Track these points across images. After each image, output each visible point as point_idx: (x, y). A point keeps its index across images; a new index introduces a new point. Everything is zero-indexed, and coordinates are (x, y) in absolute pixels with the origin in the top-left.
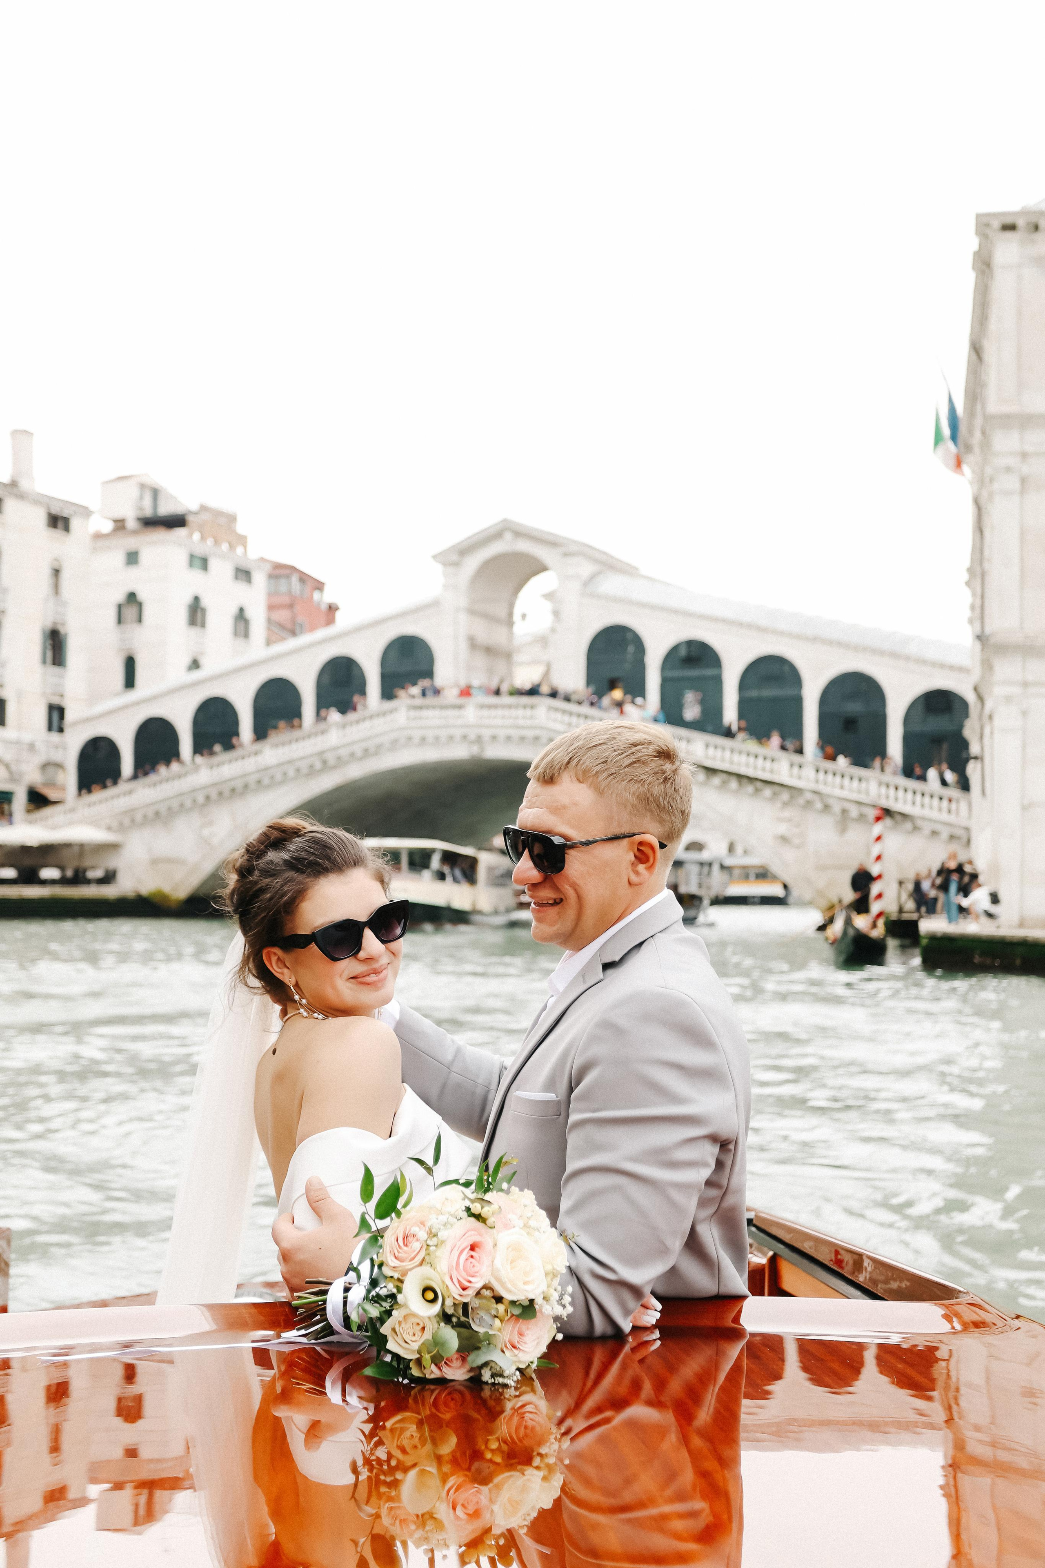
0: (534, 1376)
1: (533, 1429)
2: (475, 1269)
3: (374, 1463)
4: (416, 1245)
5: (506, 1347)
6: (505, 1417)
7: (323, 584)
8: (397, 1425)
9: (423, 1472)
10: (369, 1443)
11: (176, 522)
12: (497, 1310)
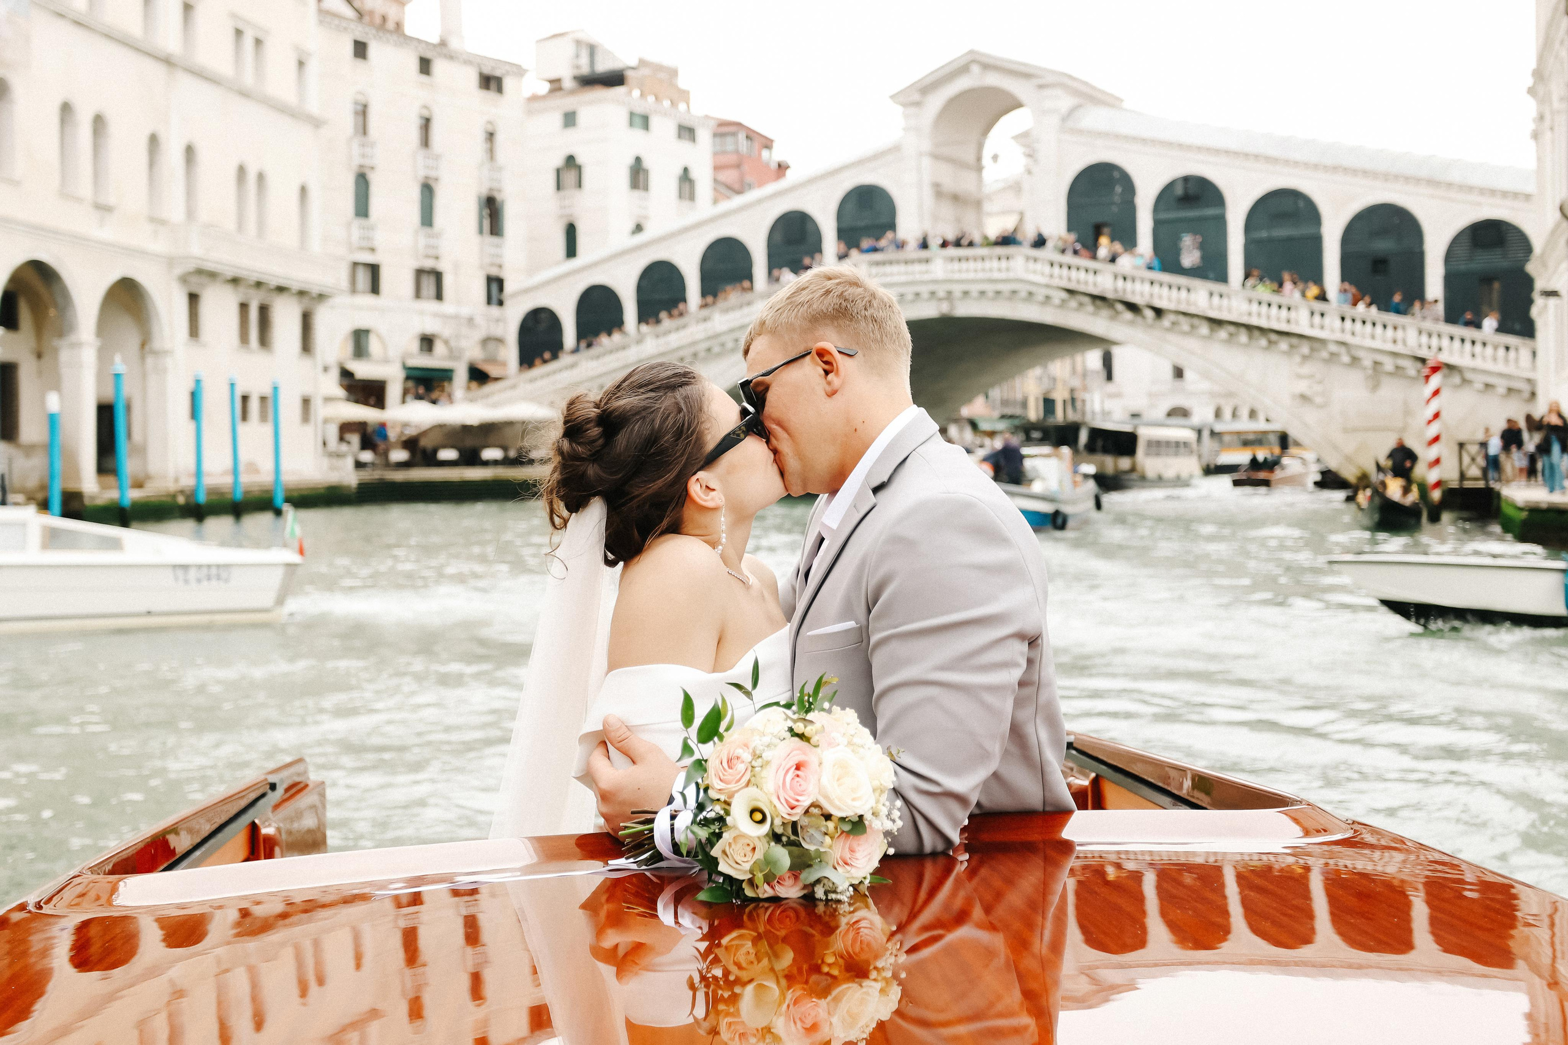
0: (867, 893)
1: (869, 945)
2: (801, 789)
3: (711, 980)
4: (741, 767)
5: (838, 864)
6: (840, 932)
7: (772, 141)
8: (734, 943)
9: (761, 986)
10: (705, 960)
11: (614, 79)
12: (827, 827)
